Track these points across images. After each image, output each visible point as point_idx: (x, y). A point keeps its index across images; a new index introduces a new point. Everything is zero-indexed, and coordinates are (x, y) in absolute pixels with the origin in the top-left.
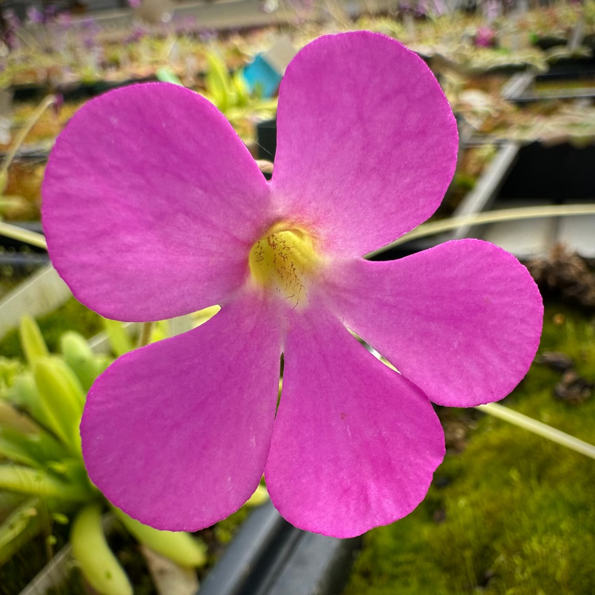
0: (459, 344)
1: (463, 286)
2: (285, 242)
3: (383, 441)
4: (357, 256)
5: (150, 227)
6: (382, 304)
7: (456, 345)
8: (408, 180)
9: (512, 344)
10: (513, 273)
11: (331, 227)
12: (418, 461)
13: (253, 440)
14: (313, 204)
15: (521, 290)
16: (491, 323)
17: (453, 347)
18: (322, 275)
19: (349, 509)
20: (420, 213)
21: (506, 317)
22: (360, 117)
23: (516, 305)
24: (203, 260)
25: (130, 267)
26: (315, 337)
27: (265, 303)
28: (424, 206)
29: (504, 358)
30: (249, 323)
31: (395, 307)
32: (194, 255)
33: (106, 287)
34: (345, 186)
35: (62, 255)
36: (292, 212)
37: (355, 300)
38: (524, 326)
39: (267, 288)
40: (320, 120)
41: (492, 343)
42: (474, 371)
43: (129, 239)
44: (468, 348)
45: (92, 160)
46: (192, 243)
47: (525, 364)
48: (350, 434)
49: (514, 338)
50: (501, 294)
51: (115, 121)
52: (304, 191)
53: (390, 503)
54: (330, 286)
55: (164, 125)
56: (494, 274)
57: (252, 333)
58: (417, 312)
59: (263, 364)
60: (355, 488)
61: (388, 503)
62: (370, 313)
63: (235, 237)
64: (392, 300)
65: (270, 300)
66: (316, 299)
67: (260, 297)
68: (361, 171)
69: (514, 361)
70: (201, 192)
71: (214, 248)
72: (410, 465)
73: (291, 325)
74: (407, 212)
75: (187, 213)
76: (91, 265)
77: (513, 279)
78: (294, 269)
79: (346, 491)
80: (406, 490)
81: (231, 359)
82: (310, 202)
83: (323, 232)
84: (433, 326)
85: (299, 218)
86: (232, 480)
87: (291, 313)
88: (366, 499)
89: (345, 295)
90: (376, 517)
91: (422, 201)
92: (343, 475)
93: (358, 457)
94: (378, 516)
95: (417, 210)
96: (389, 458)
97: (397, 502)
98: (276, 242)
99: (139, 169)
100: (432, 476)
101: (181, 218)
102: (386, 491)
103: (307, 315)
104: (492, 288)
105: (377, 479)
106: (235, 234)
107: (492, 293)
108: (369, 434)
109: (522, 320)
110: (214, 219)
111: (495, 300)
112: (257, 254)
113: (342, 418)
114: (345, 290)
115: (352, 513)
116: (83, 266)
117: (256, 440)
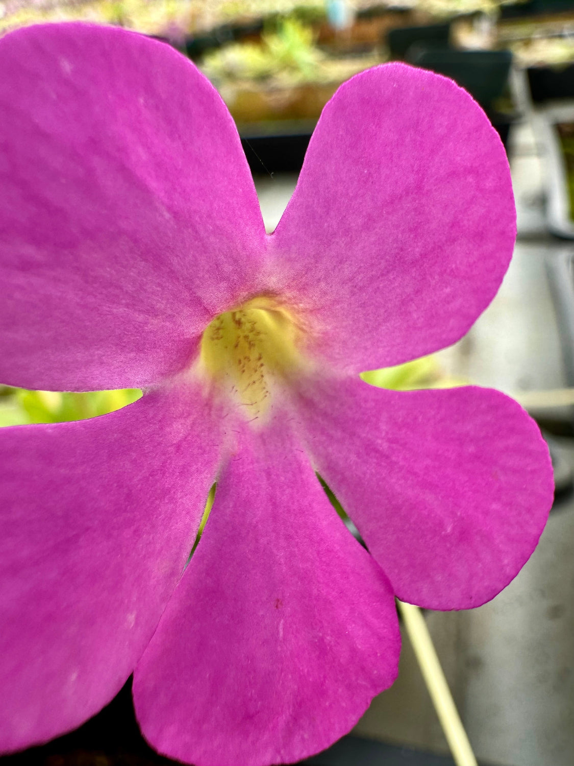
2: (255, 323)
4: (352, 373)
6: (371, 449)
8: (448, 290)
11: (334, 324)
13: (132, 617)
22: (419, 187)
26: (268, 473)
27: (208, 404)
30: (178, 430)
31: (387, 457)
34: (373, 273)
37: (337, 433)
39: (217, 381)
46: (129, 287)
48: (281, 633)
51: (67, 67)
52: (317, 262)
54: (305, 401)
59: (182, 497)
65: (217, 401)
67: (205, 393)
73: (239, 445)
78: (262, 365)
81: (136, 481)
83: (319, 327)
85: (295, 298)
87: (242, 428)
89: (324, 423)
98: (243, 320)
100: (369, 702)
103: (263, 436)
112: (215, 329)
113: (277, 607)
114: (325, 415)
117: (137, 618)
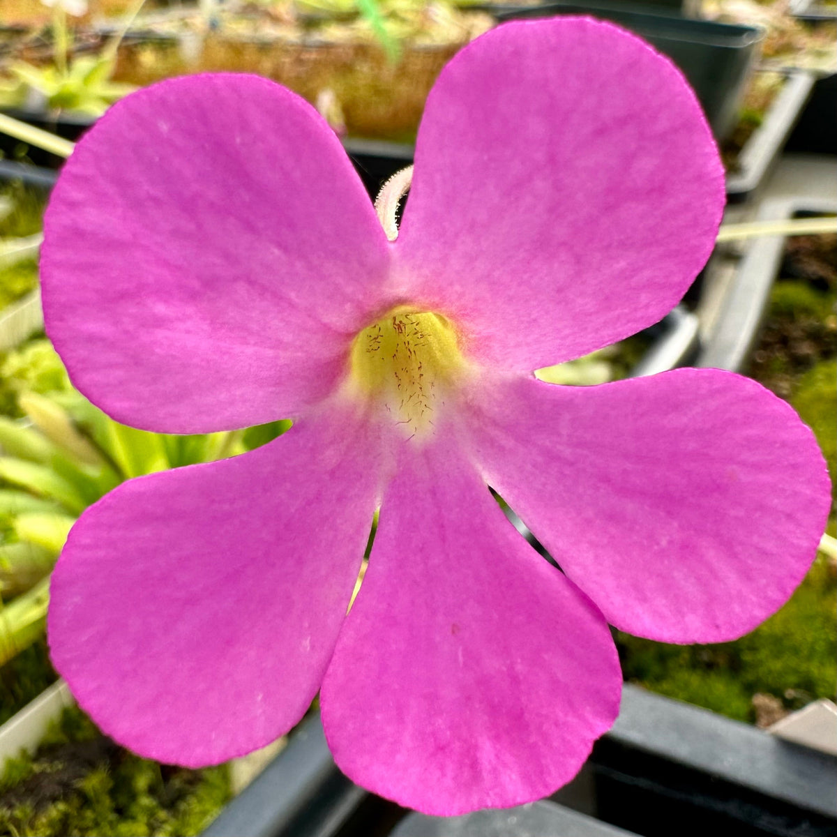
0: (671, 542)
1: (692, 445)
2: (419, 323)
3: (515, 680)
4: (523, 372)
5: (193, 296)
6: (552, 457)
7: (664, 543)
8: (622, 264)
9: (764, 553)
10: (784, 435)
11: (485, 324)
12: (571, 719)
13: (307, 643)
14: (457, 288)
15: (794, 466)
16: (733, 513)
17: (658, 544)
18: (464, 392)
19: (444, 775)
20: (639, 314)
21: (761, 507)
22: (552, 160)
23: (783, 490)
24: (270, 353)
25: (158, 350)
26: (433, 492)
27: (364, 425)
28: (647, 306)
29: (747, 575)
30: (330, 456)
31: (571, 464)
32: (255, 344)
33: (119, 373)
34: (512, 266)
35: (61, 320)
36: (422, 294)
37: (509, 443)
38: (791, 527)
39: (373, 398)
40: (486, 158)
41: (728, 547)
42: (690, 588)
43: (160, 309)
44: (686, 550)
45: (123, 184)
46: (254, 327)
47: (782, 590)
48: (461, 659)
49: (770, 546)
50: (757, 467)
51: (164, 127)
53: (514, 777)
54: (473, 410)
55: (238, 140)
56: (752, 432)
57: (332, 473)
58: (606, 479)
59: (342, 524)
60: (457, 746)
61: (510, 776)
62: (529, 467)
63: (325, 325)
64: (567, 452)
65: (373, 420)
66: (447, 429)
68: (543, 245)
69: (764, 581)
70: (277, 252)
71: (288, 337)
72: (556, 724)
73: (399, 466)
74: (617, 312)
75: (251, 282)
76: (103, 339)
77: (784, 444)
78: (422, 375)
79: (441, 748)
80: (543, 762)
81: (293, 510)
82: (451, 284)
84: (630, 507)
86: (264, 699)
87: (403, 446)
88: (474, 765)
89: (494, 432)
90: (488, 794)
91: (644, 298)
92: (440, 722)
93: (468, 698)
94: (491, 793)
95: (636, 310)
96: (521, 709)
97: (526, 777)
99: (188, 206)
100: (591, 745)
101: (241, 289)
102: (508, 758)
103: (427, 454)
104: (746, 456)
105: (497, 738)
106: (326, 320)
107: (743, 464)
108: (493, 665)
109: (789, 517)
110: (293, 295)
111: (744, 477)
112: (372, 338)
113: (453, 632)
114: (495, 423)
115: (448, 782)
116: (91, 339)
117: (311, 643)
